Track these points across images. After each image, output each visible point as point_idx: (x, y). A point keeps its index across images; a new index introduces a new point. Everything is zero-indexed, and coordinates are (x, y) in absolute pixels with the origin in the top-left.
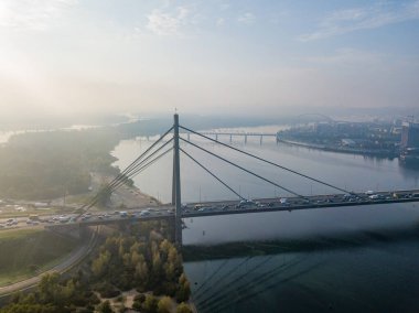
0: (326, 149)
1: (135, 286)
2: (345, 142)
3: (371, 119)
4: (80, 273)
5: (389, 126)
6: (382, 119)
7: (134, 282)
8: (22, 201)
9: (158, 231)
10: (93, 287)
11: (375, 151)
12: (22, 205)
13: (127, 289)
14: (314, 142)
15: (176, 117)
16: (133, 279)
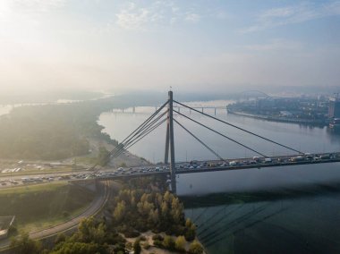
0: (269, 120)
1: (150, 229)
2: (284, 113)
3: (299, 95)
4: (104, 218)
5: (315, 101)
6: (307, 95)
7: (148, 225)
8: (38, 162)
9: (155, 185)
10: (116, 229)
11: (309, 121)
12: (40, 164)
13: (145, 230)
14: (259, 113)
15: (171, 93)
16: (147, 223)
